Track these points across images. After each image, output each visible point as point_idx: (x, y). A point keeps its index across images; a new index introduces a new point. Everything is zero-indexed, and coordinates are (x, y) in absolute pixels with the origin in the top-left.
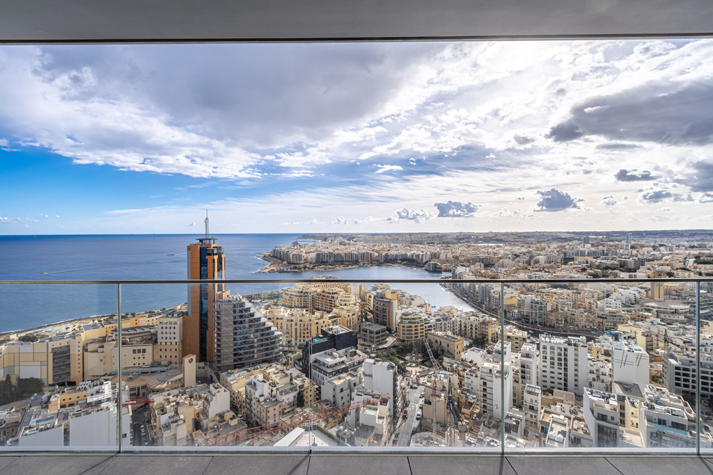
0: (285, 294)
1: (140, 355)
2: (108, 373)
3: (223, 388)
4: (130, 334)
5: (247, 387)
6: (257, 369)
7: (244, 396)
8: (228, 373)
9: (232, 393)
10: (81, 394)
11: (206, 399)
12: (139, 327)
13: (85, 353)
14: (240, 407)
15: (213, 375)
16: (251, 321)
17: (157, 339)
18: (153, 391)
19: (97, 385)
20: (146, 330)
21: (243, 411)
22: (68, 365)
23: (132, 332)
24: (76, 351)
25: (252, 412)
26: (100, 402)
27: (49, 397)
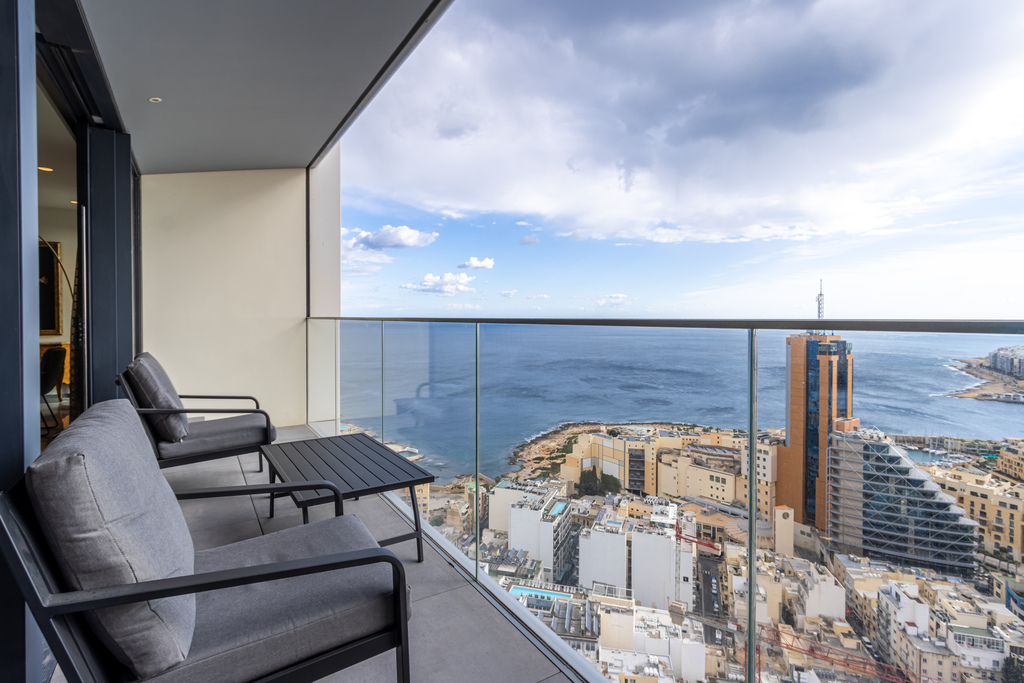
0: (1009, 450)
1: (719, 485)
2: (682, 496)
3: (833, 578)
4: (708, 454)
5: (881, 595)
6: (910, 573)
7: (875, 609)
8: (849, 558)
9: (851, 596)
10: (647, 508)
11: (803, 583)
12: (720, 448)
13: (659, 464)
14: (869, 626)
15: (824, 552)
16: (901, 482)
17: (740, 469)
18: (732, 541)
19: (661, 504)
20: (729, 453)
21: (873, 634)
22: (643, 473)
23: (710, 451)
24: (650, 458)
25: (889, 644)
26: (663, 525)
27: (620, 501)
